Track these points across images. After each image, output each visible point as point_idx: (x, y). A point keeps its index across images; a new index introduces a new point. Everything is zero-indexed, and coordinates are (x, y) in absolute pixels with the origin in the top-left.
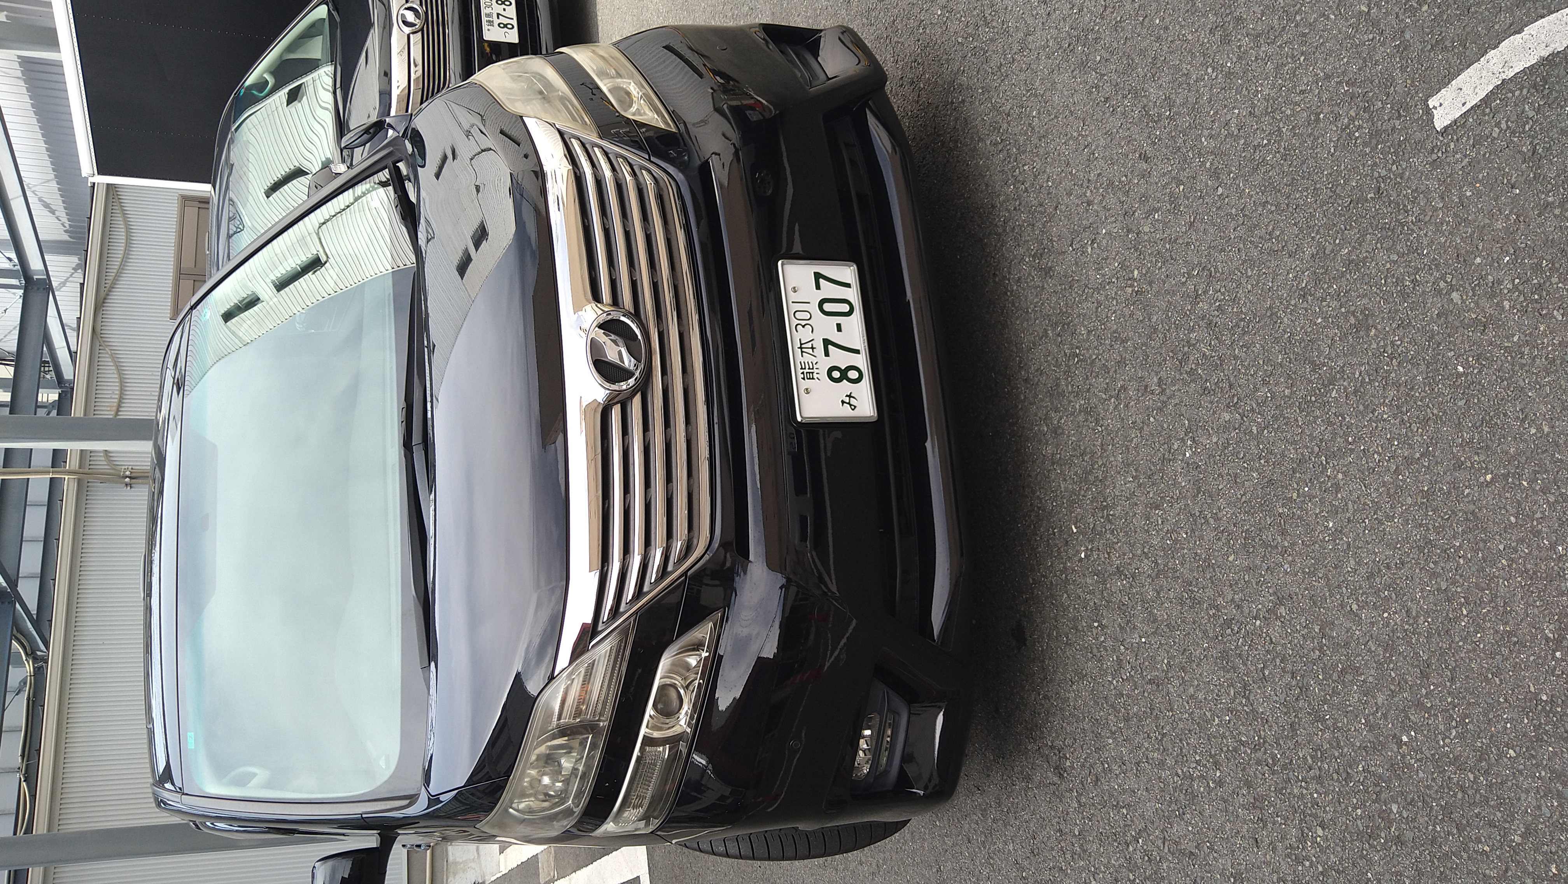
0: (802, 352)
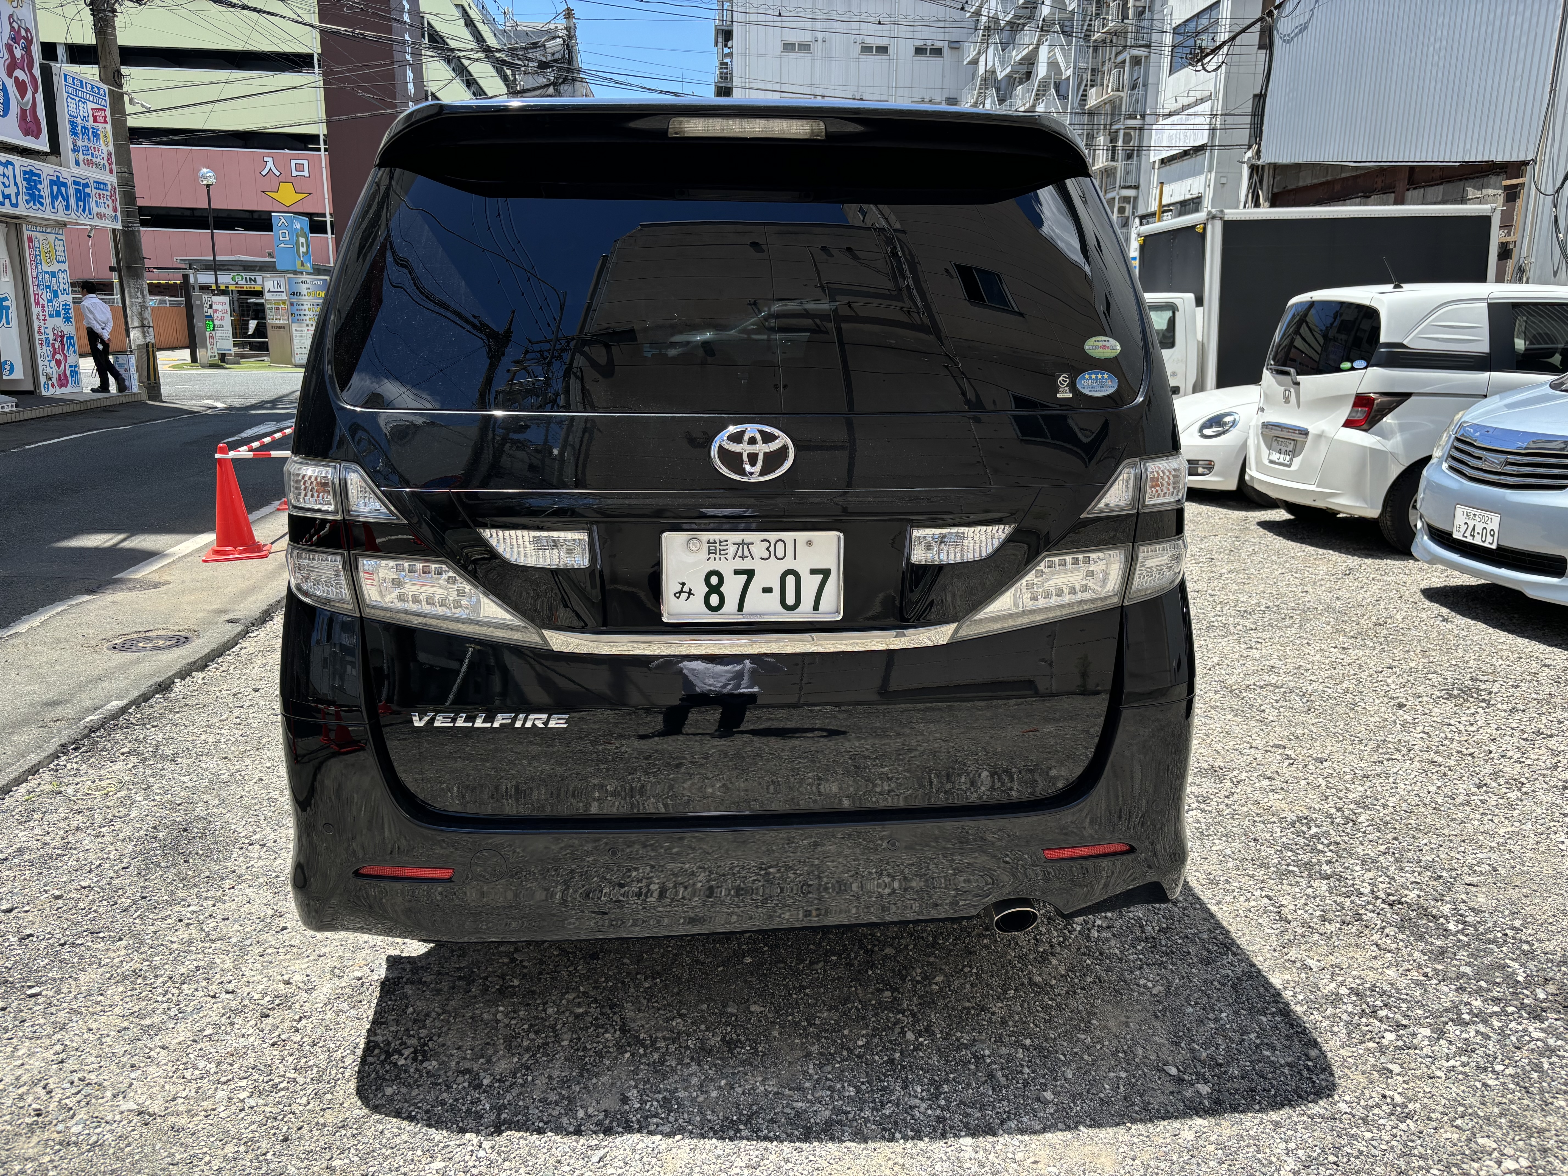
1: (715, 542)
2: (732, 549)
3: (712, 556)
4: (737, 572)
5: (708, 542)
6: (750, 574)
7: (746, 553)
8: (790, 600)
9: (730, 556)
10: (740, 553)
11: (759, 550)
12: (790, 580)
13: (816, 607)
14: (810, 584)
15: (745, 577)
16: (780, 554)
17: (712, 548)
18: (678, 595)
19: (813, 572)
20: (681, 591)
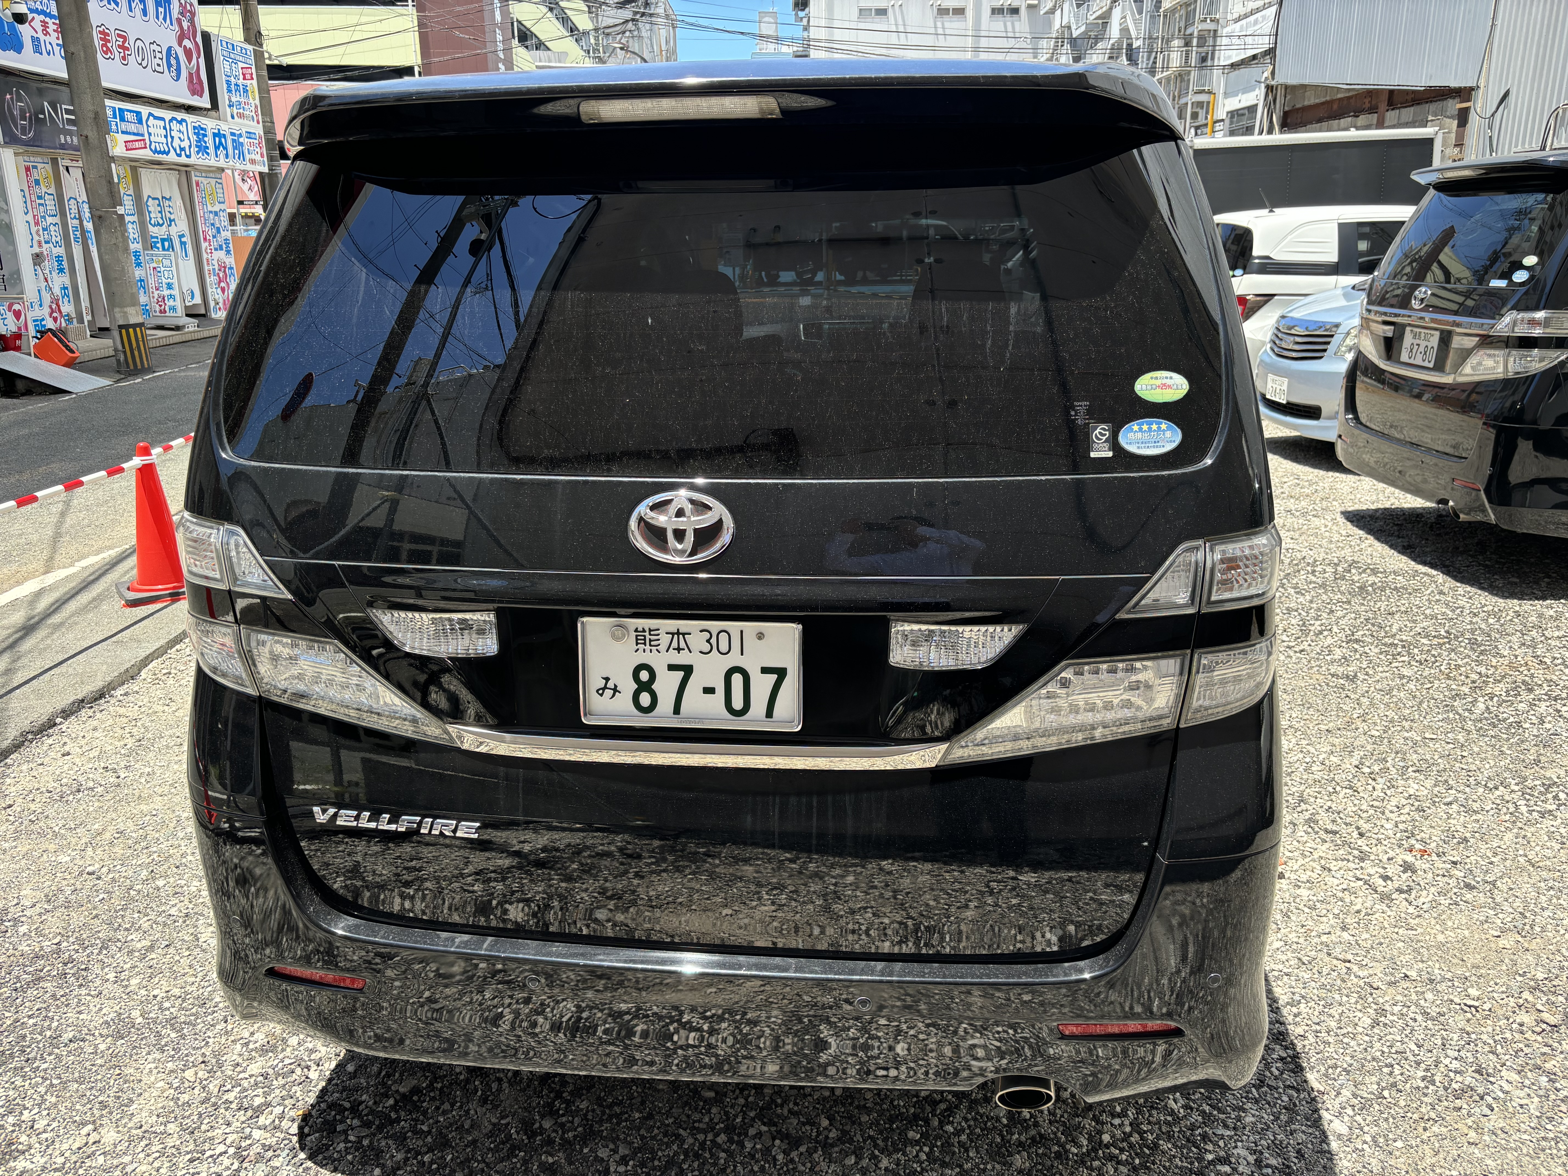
1: (644, 631)
2: (665, 639)
3: (641, 646)
4: (672, 667)
5: (636, 630)
6: (688, 670)
7: (682, 645)
8: (738, 703)
9: (663, 647)
10: (675, 644)
11: (697, 641)
12: (737, 680)
13: (769, 713)
14: (762, 685)
15: (681, 674)
16: (724, 647)
17: (641, 638)
18: (601, 691)
19: (765, 670)
20: (605, 688)
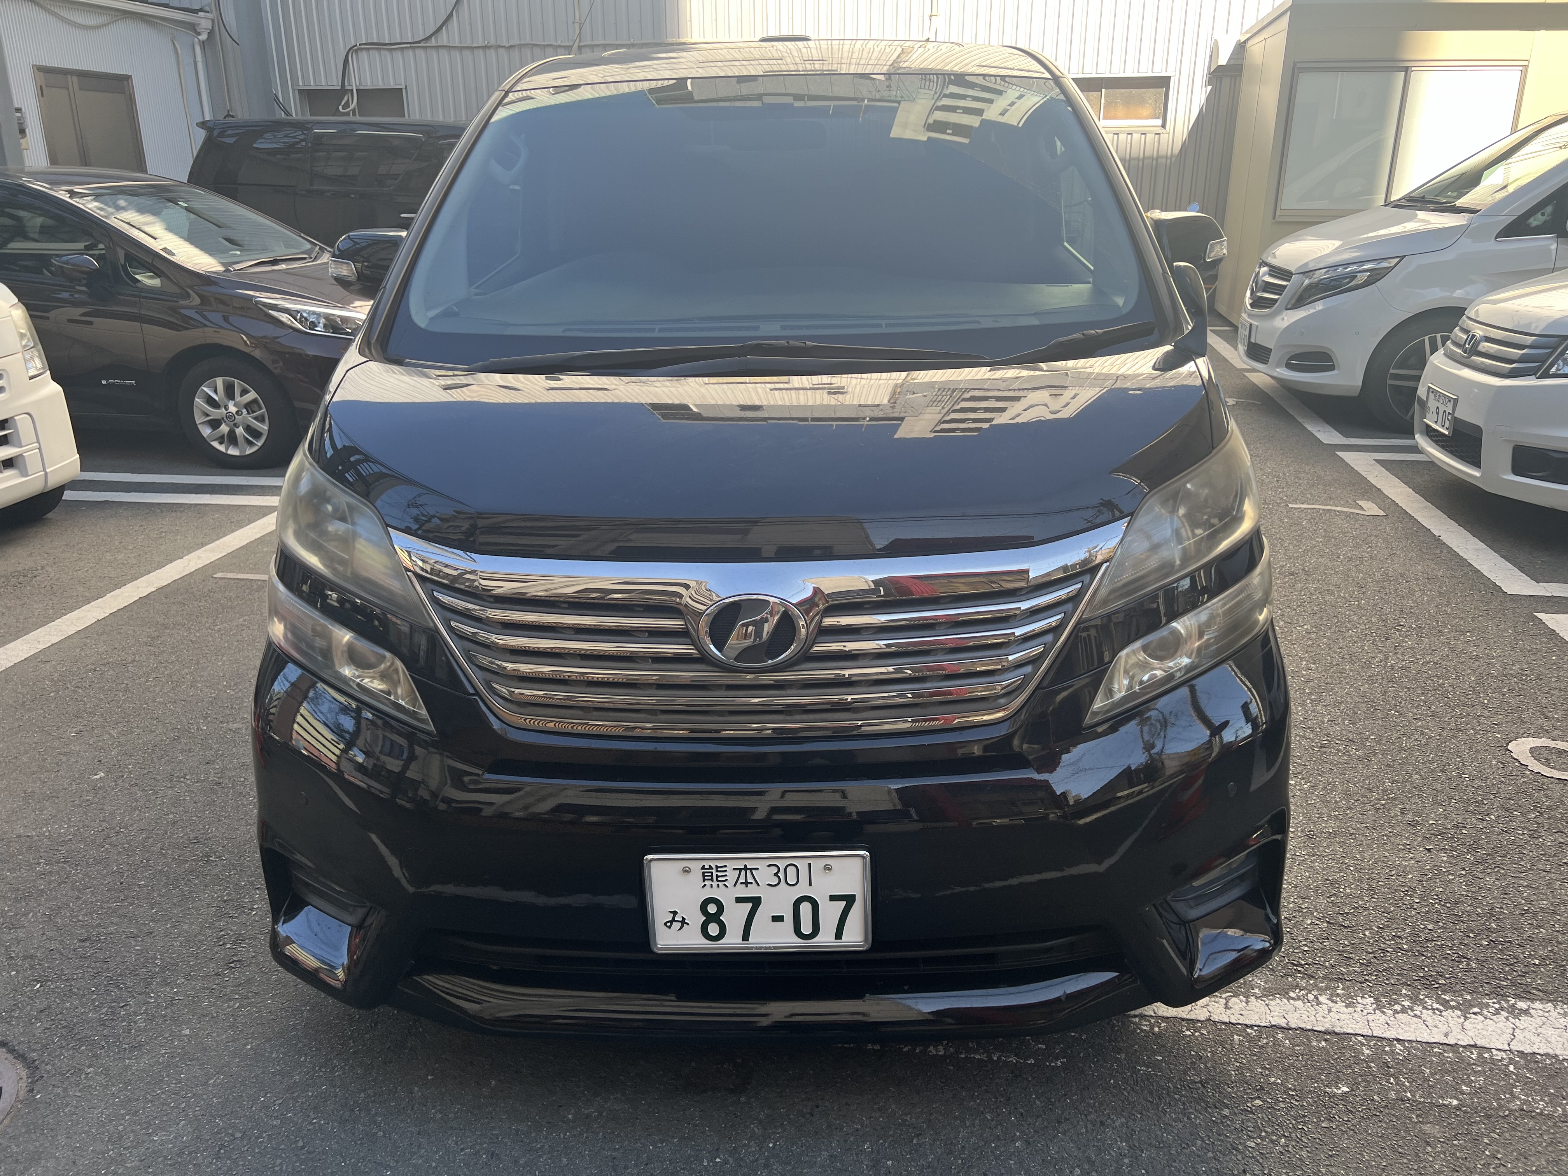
0: (740, 870)
